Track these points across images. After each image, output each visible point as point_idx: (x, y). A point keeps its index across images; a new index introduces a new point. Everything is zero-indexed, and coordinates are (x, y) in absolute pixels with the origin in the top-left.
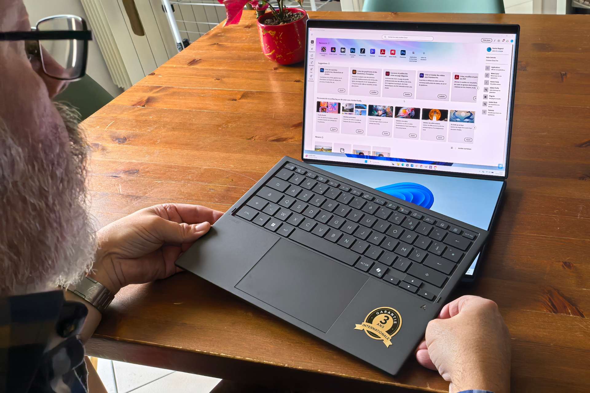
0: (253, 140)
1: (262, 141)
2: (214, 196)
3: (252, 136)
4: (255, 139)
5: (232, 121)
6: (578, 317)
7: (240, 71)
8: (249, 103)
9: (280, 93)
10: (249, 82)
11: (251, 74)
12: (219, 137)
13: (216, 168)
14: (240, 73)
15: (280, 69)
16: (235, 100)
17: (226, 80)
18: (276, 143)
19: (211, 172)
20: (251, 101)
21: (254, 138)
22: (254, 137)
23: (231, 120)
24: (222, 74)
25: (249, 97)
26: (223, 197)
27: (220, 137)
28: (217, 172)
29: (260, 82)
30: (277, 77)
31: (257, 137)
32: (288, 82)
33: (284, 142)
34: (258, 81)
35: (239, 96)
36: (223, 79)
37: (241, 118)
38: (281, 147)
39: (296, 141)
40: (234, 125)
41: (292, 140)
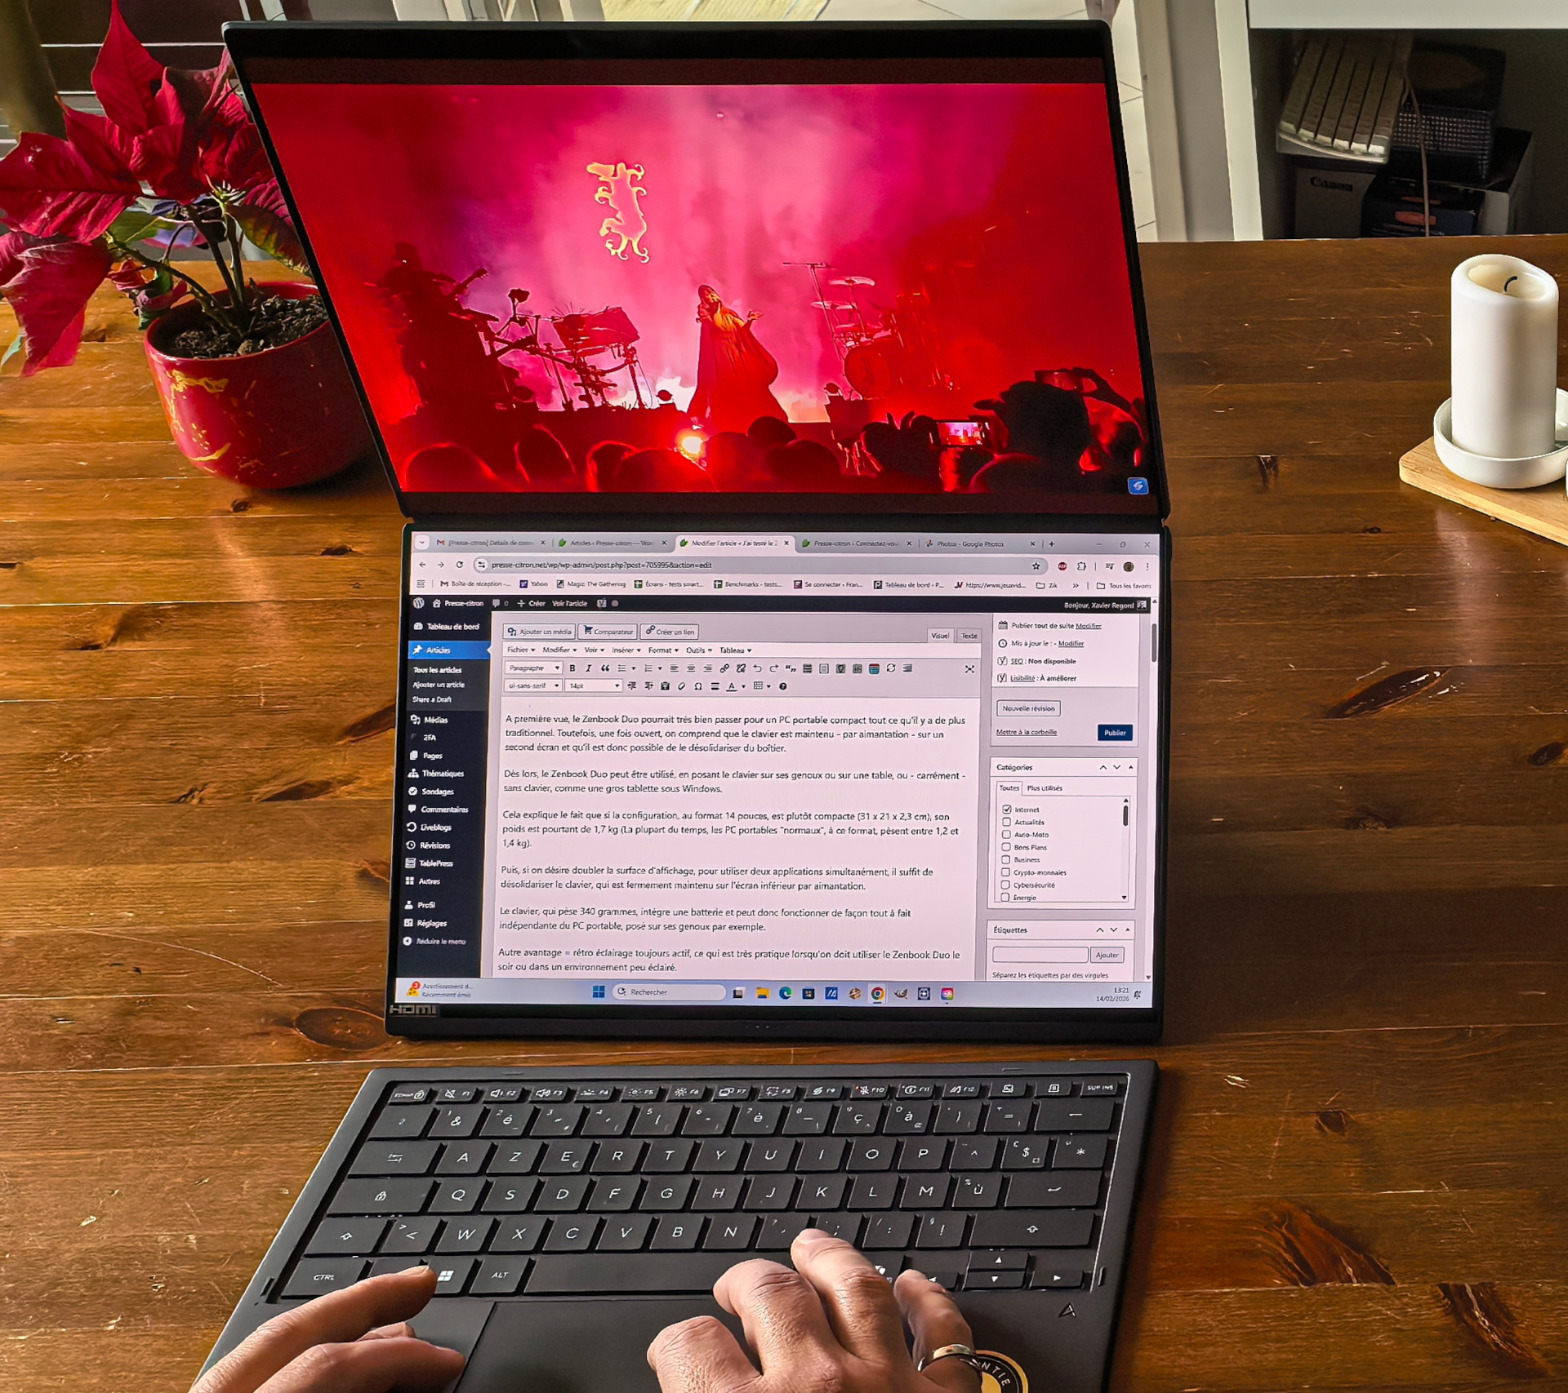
0: (195, 801)
1: (231, 803)
2: (76, 1043)
3: (190, 787)
4: (201, 800)
5: (96, 732)
6: (1376, 1285)
7: (95, 525)
8: (155, 654)
9: (274, 606)
10: (140, 569)
11: (142, 535)
12: (54, 803)
13: (62, 929)
14: (96, 535)
15: (261, 507)
16: (96, 647)
17: (38, 565)
18: (287, 804)
19: (46, 948)
20: (164, 646)
21: (197, 793)
22: (196, 789)
23: (90, 730)
24: (20, 543)
25: (148, 629)
26: (112, 1040)
27: (57, 805)
28: (71, 946)
29: (187, 565)
30: (249, 541)
31: (210, 789)
32: (299, 558)
33: (321, 799)
34: (178, 561)
35: (106, 628)
36: (27, 563)
37: (129, 717)
38: (310, 821)
39: (368, 789)
40: (109, 749)
41: (350, 788)
